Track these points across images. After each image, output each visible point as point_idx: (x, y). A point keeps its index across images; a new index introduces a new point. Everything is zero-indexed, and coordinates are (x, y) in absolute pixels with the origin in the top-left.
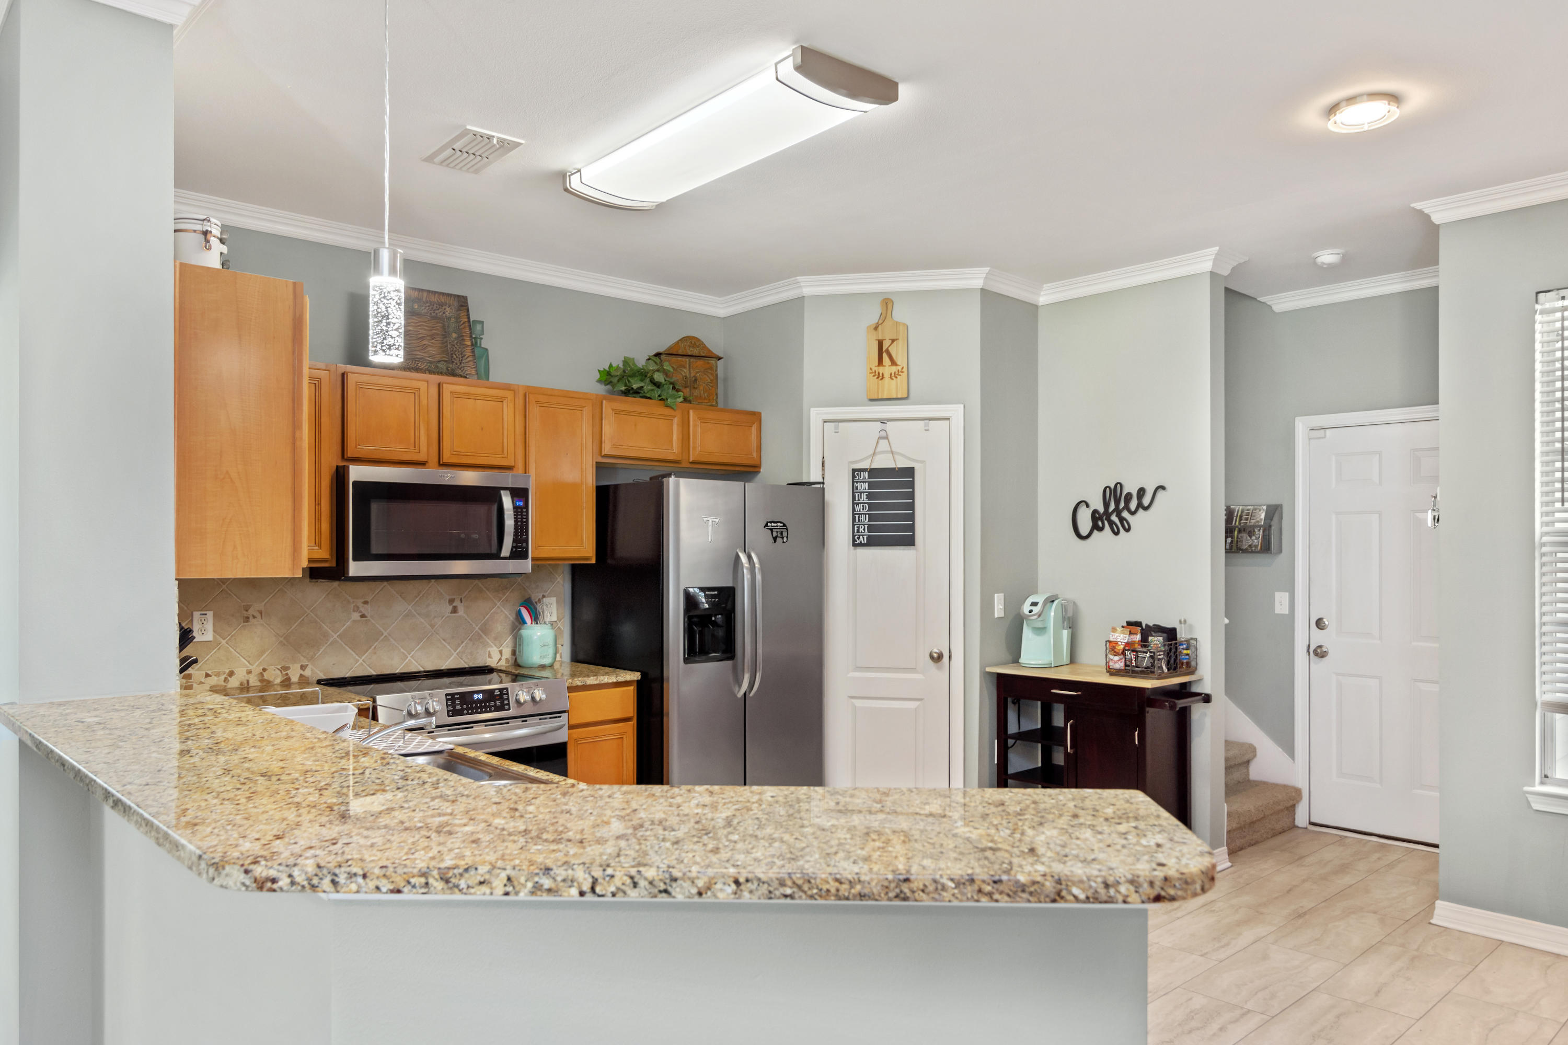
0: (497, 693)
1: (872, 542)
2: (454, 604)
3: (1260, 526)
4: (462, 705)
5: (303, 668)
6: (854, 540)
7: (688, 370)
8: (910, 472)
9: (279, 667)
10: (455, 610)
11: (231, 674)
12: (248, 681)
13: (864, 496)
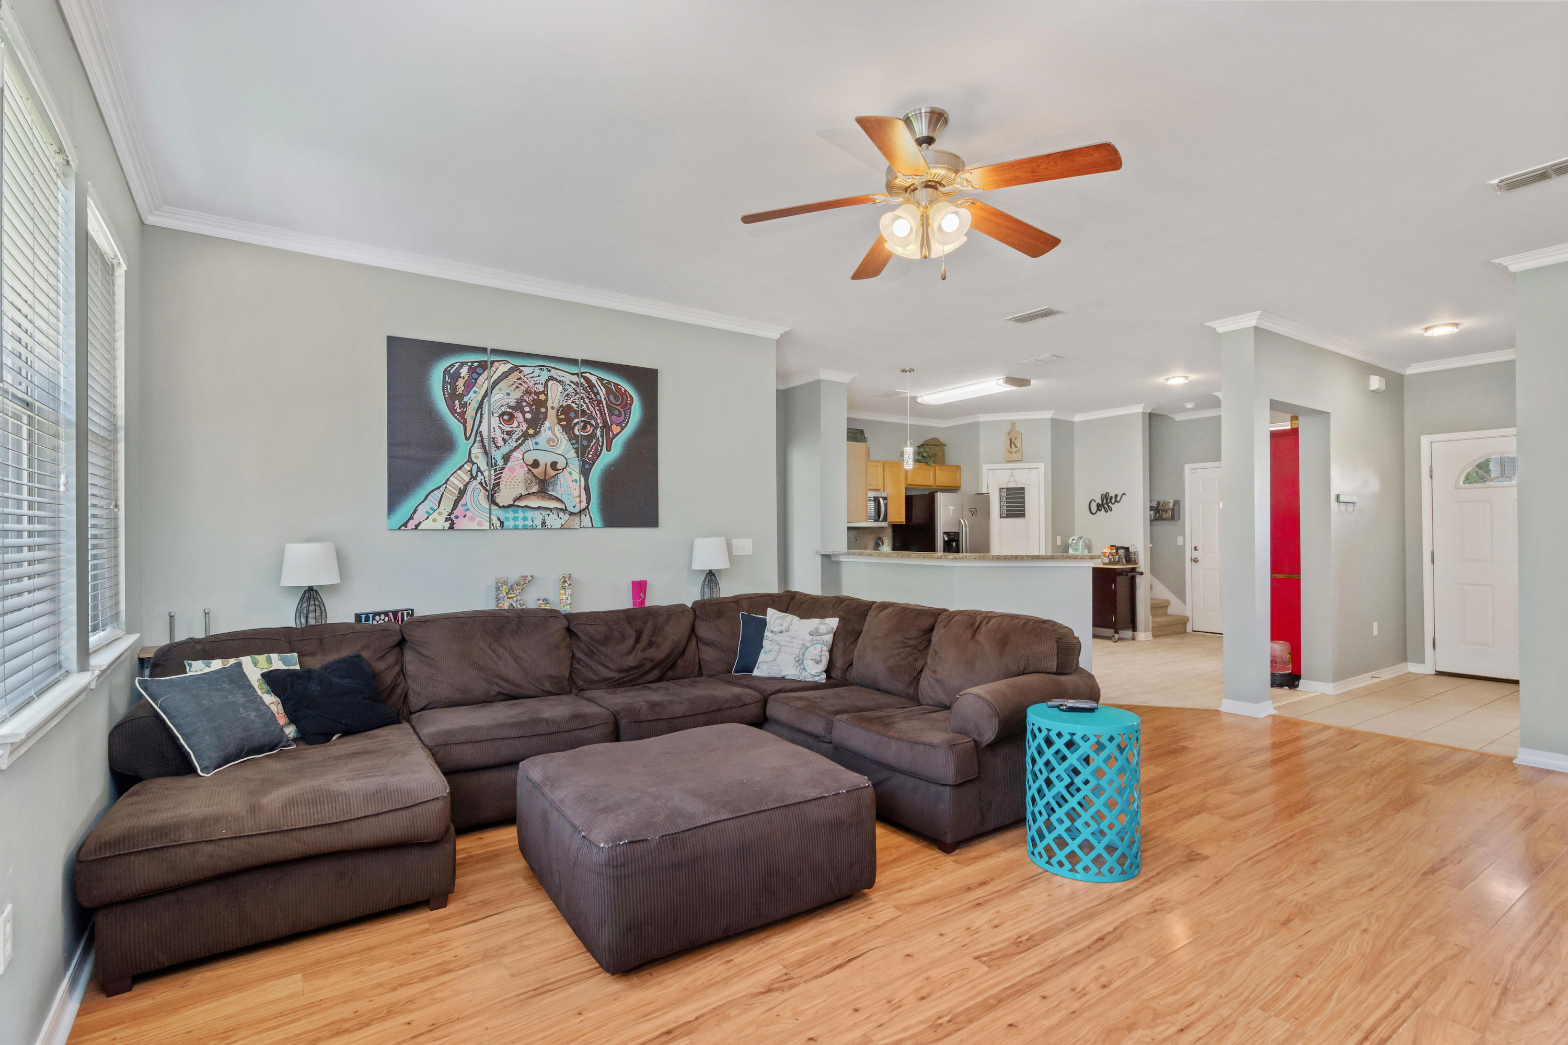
1: (1008, 516)
3: (1170, 509)
6: (1001, 515)
7: (934, 450)
8: (1023, 489)
10: (857, 541)
13: (1004, 499)
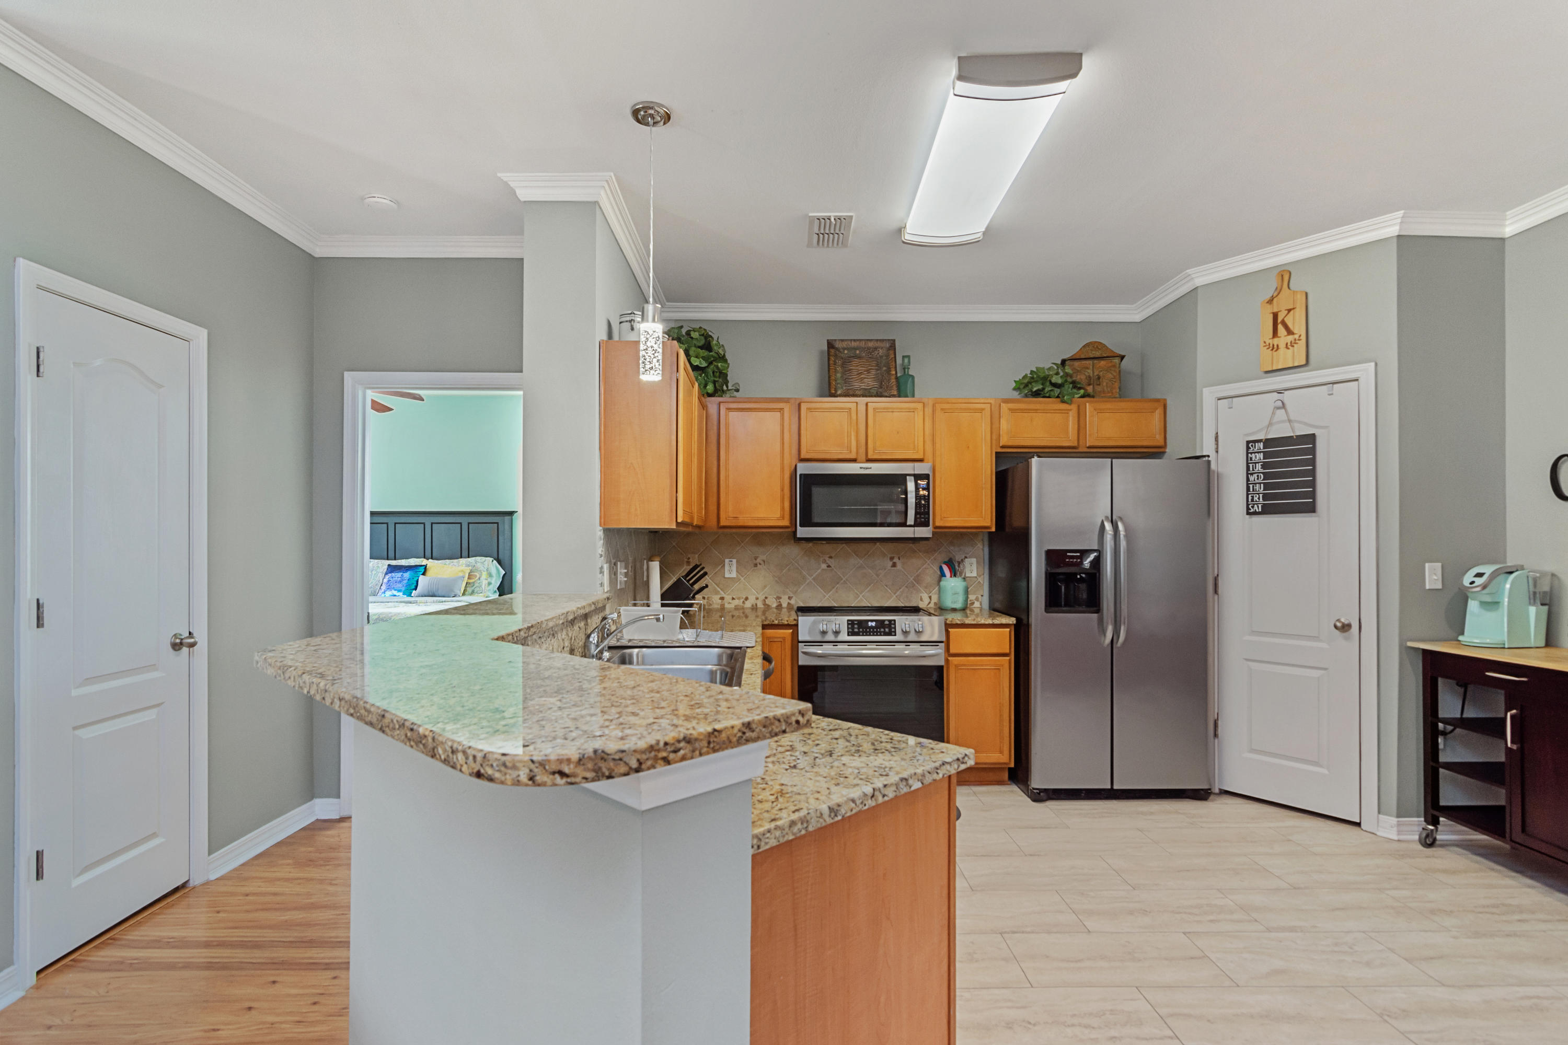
0: (887, 623)
1: (1267, 510)
2: (894, 561)
4: (859, 629)
5: (790, 598)
6: (1248, 509)
7: (1091, 369)
8: (1312, 438)
9: (775, 597)
10: (894, 565)
11: (747, 599)
12: (756, 605)
13: (1259, 466)
